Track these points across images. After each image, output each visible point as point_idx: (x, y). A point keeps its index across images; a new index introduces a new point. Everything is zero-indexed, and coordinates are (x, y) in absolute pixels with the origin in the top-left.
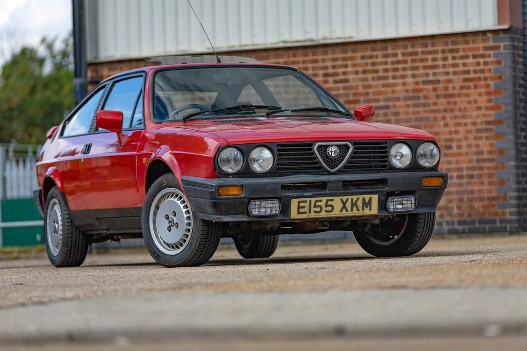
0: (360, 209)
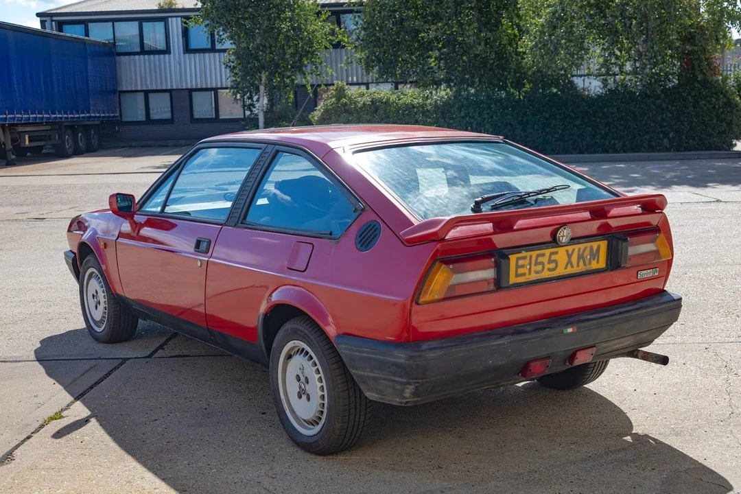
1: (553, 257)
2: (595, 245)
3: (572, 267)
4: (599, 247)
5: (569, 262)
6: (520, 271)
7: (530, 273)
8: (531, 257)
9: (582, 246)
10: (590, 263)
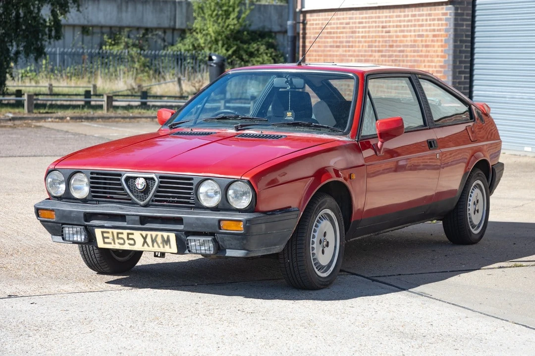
0: (161, 245)
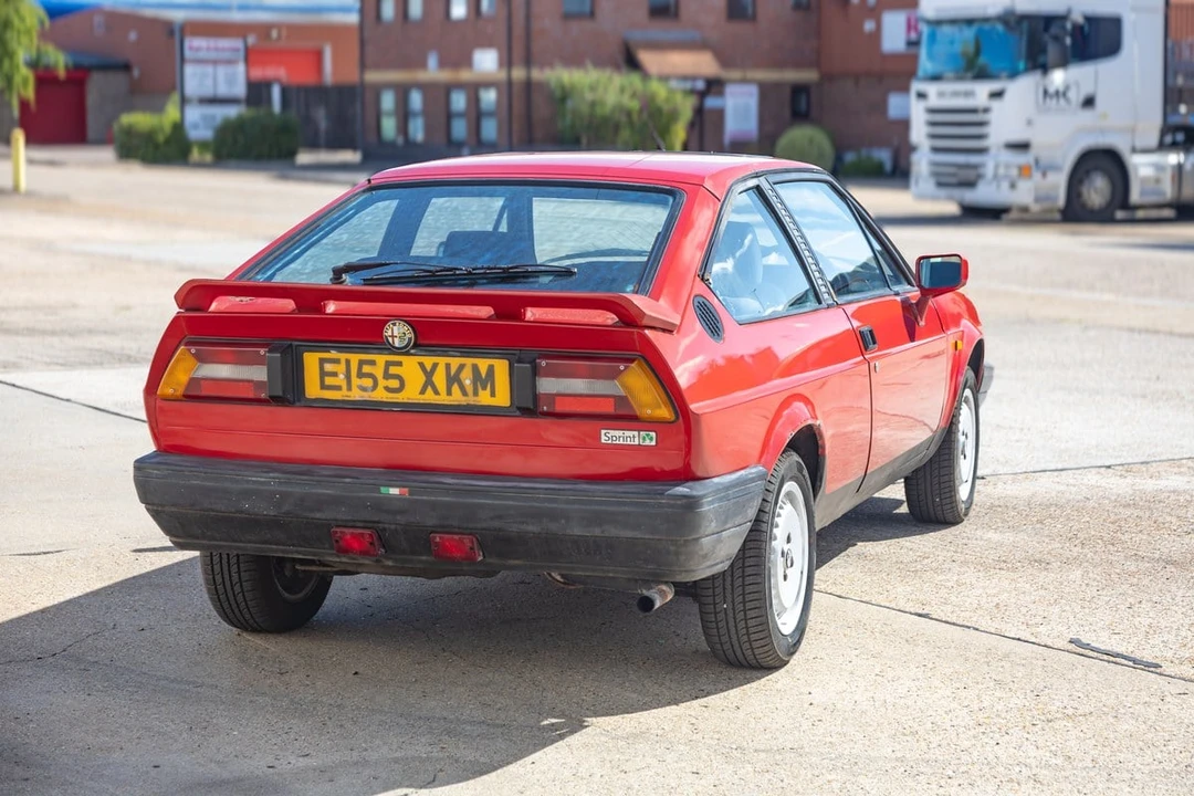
1: (393, 370)
2: (483, 364)
3: (436, 392)
4: (491, 369)
5: (429, 382)
6: (329, 381)
7: (349, 389)
8: (348, 362)
9: (455, 362)
10: (476, 393)
